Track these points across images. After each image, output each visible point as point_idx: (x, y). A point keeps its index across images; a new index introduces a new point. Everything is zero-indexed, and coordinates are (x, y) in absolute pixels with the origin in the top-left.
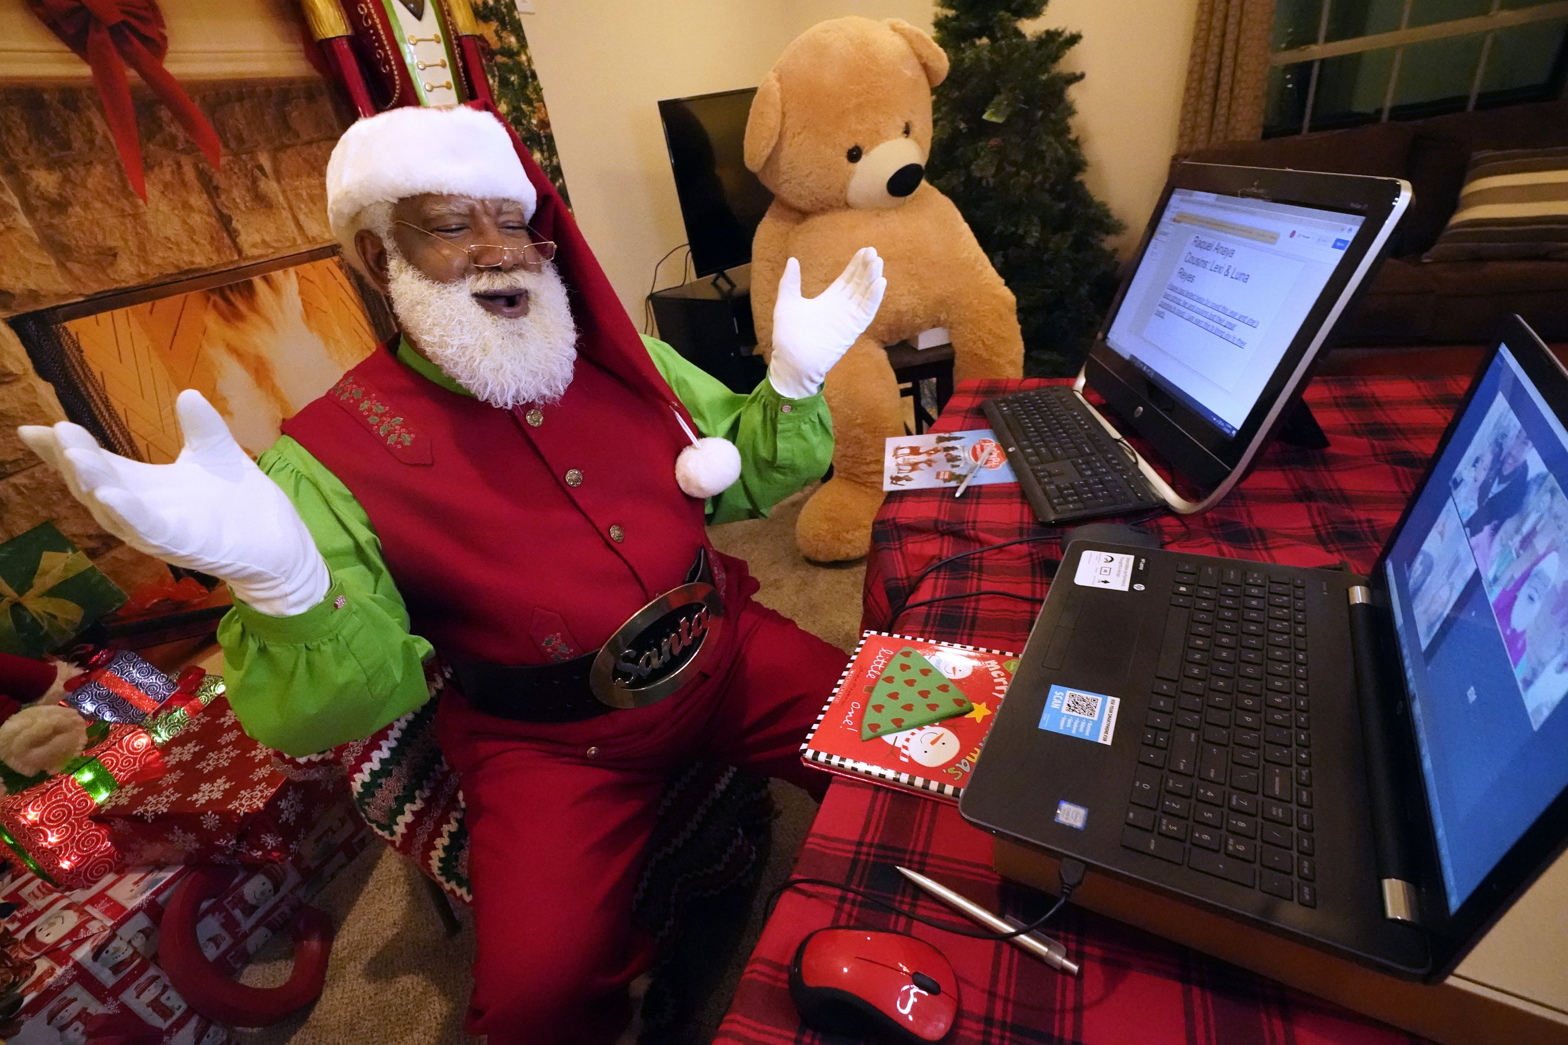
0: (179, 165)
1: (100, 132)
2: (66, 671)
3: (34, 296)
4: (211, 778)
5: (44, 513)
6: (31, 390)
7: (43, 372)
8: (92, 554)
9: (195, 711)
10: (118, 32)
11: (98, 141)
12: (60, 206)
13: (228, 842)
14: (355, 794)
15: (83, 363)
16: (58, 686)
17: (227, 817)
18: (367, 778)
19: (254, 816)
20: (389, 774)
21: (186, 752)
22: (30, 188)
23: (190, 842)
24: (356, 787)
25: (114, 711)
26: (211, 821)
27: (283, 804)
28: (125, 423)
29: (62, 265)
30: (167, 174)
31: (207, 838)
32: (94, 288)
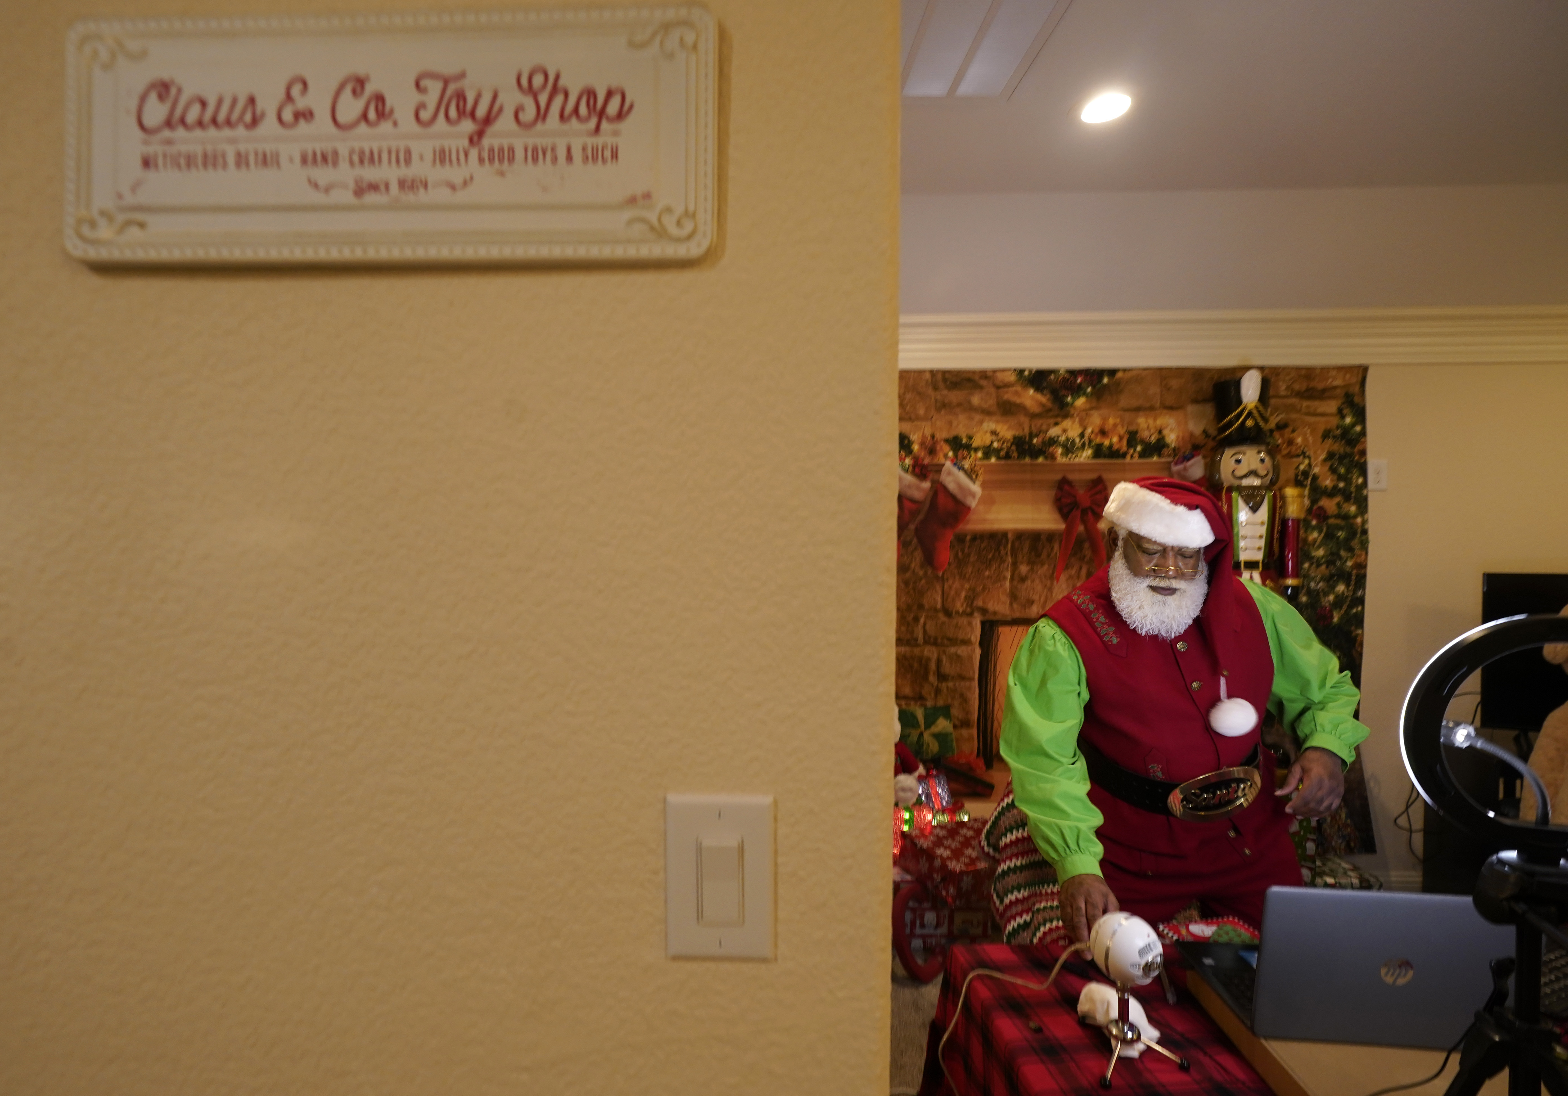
0: (1081, 568)
1: (1055, 551)
2: (921, 770)
3: (995, 613)
4: (946, 848)
5: (950, 701)
6: (973, 651)
7: (981, 644)
8: (955, 727)
9: (951, 820)
10: (1084, 512)
11: (1053, 555)
12: (1023, 580)
13: (937, 877)
14: (997, 873)
15: (996, 645)
16: (916, 774)
17: (944, 866)
18: (1006, 868)
19: (952, 873)
20: (1015, 873)
21: (942, 833)
22: (1017, 572)
23: (924, 866)
24: (1000, 870)
25: (926, 797)
26: (937, 863)
27: (965, 878)
28: (997, 675)
29: (1011, 604)
30: (1073, 572)
31: (931, 869)
32: (1017, 615)
